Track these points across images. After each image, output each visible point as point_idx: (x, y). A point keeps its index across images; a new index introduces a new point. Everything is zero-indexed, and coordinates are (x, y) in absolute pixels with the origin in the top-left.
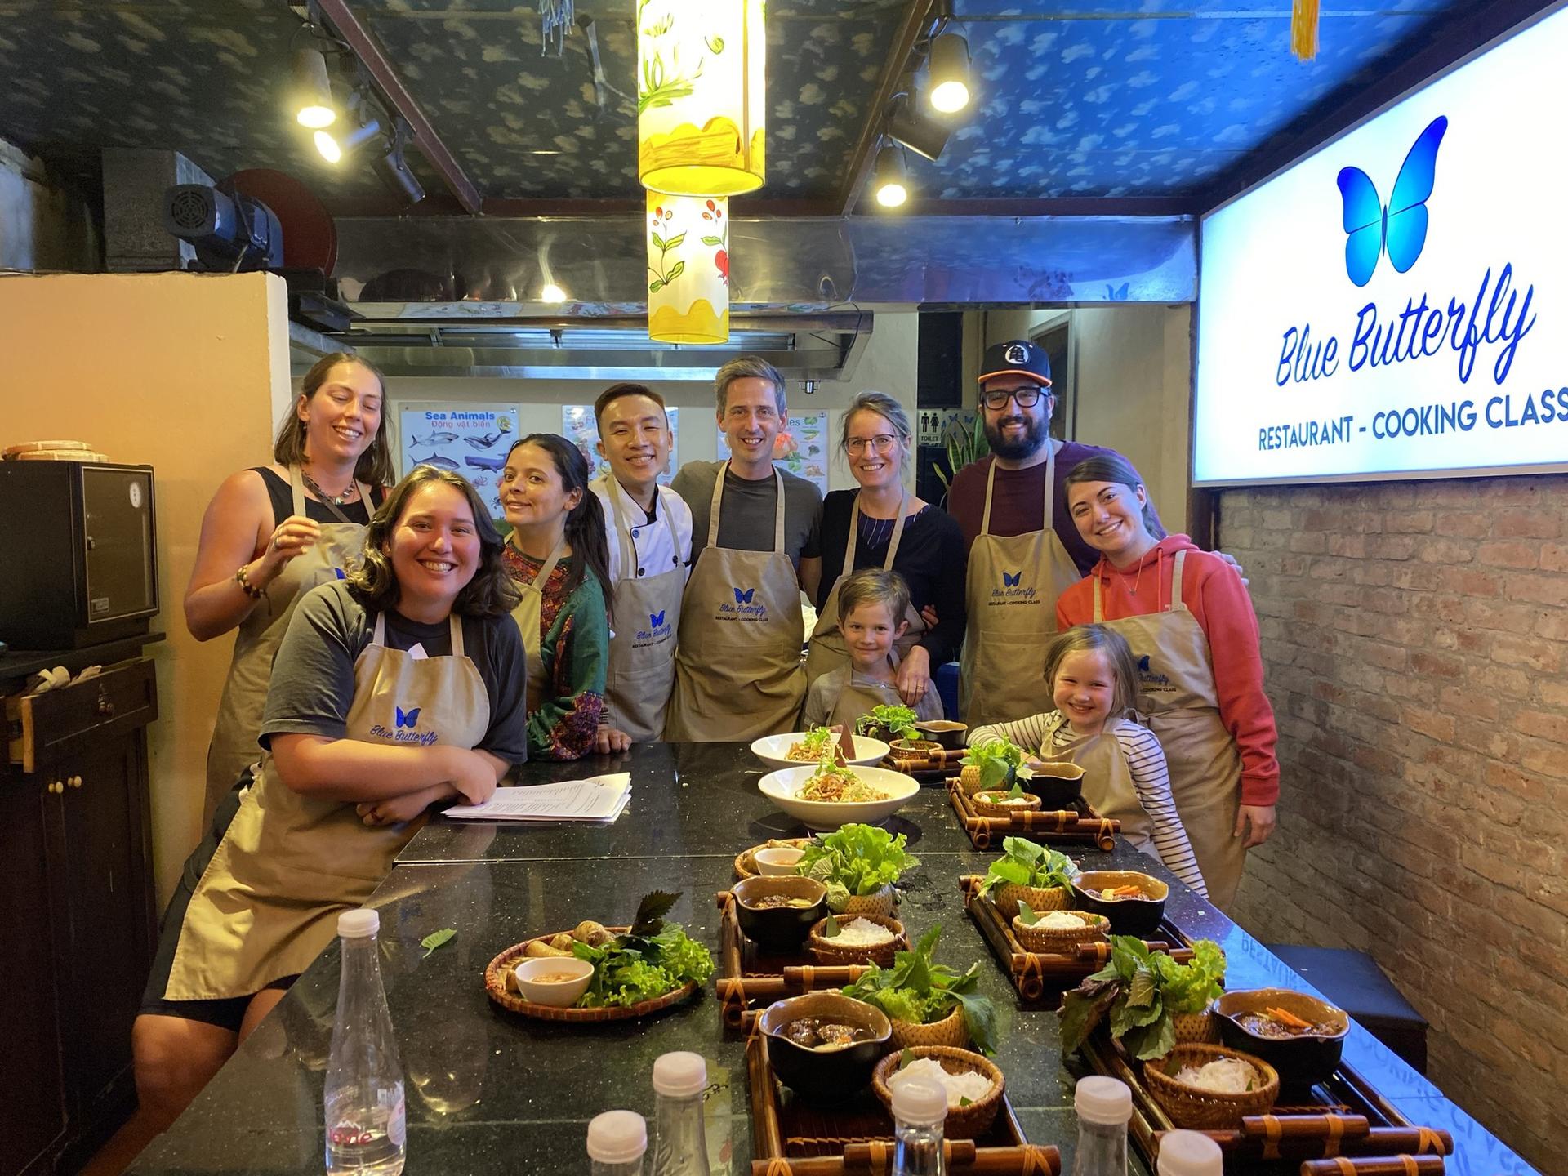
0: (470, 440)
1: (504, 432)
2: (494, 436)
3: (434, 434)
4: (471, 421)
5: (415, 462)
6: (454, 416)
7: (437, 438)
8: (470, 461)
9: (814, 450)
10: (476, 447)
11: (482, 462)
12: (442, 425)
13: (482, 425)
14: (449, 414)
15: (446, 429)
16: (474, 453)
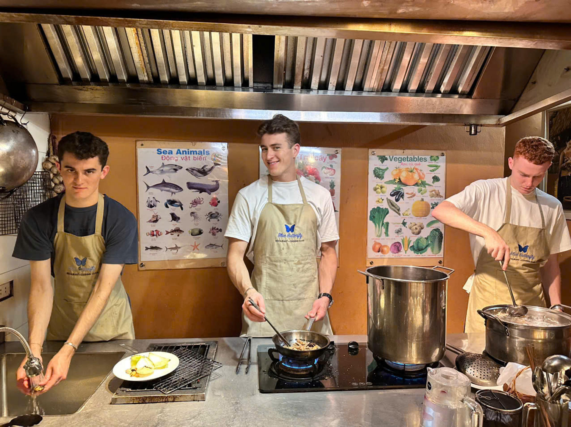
0: (191, 170)
1: (216, 164)
2: (209, 167)
3: (163, 165)
4: (192, 156)
5: (148, 187)
6: (179, 152)
7: (165, 169)
8: (191, 186)
9: (436, 179)
10: (195, 175)
11: (199, 187)
12: (170, 159)
13: (200, 159)
14: (175, 151)
15: (173, 162)
16: (194, 180)
